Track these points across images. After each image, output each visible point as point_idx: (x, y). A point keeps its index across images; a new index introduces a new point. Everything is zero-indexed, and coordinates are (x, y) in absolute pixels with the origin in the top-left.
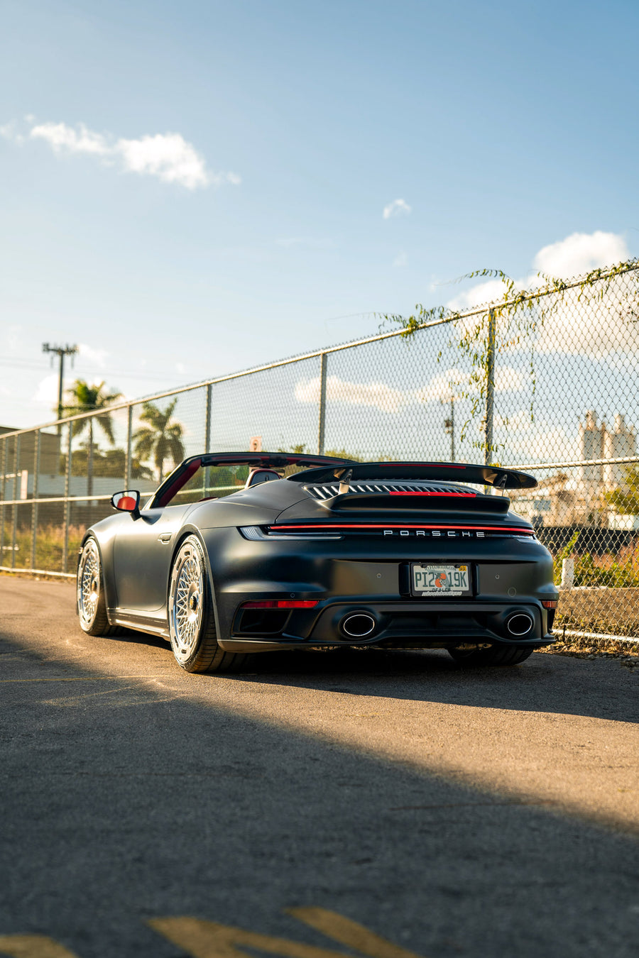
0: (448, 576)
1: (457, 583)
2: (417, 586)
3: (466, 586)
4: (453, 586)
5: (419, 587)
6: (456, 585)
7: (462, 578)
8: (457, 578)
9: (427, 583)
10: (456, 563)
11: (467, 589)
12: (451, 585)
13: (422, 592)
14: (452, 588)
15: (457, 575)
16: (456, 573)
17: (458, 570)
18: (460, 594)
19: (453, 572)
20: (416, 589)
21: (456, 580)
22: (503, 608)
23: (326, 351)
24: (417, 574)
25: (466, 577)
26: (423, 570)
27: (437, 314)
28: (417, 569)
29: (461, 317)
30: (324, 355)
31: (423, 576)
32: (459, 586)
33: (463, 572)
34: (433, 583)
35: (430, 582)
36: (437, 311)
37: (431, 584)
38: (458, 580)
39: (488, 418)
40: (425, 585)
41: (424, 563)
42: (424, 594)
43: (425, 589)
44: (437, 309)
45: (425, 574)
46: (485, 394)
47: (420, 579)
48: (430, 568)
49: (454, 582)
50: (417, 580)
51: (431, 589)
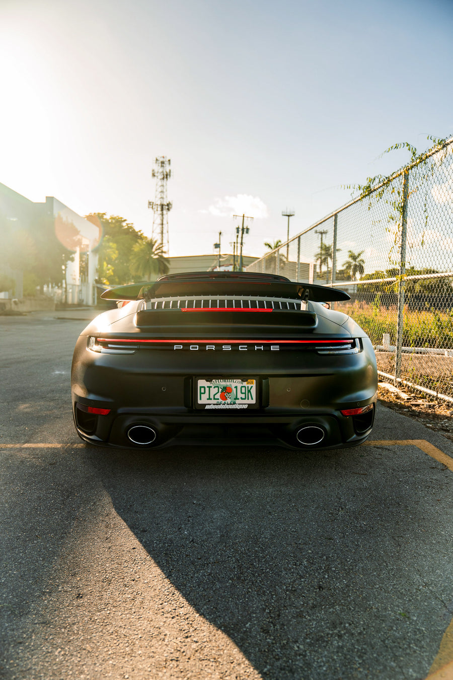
0: (234, 390)
1: (243, 396)
2: (201, 399)
3: (252, 399)
4: (238, 399)
5: (203, 400)
6: (242, 398)
7: (249, 391)
8: (243, 391)
9: (212, 397)
10: (244, 378)
11: (254, 402)
12: (236, 398)
13: (205, 405)
14: (237, 401)
15: (243, 389)
16: (242, 387)
17: (245, 384)
18: (245, 407)
19: (239, 386)
20: (200, 402)
21: (242, 393)
22: (294, 420)
24: (201, 387)
25: (254, 391)
26: (208, 384)
28: (202, 383)
31: (207, 389)
32: (245, 399)
33: (250, 386)
34: (218, 396)
35: (214, 395)
37: (216, 397)
38: (245, 393)
40: (209, 399)
41: (209, 378)
42: (207, 407)
43: (209, 402)
45: (209, 387)
47: (204, 393)
48: (216, 382)
49: (239, 395)
50: (201, 393)
51: (215, 402)
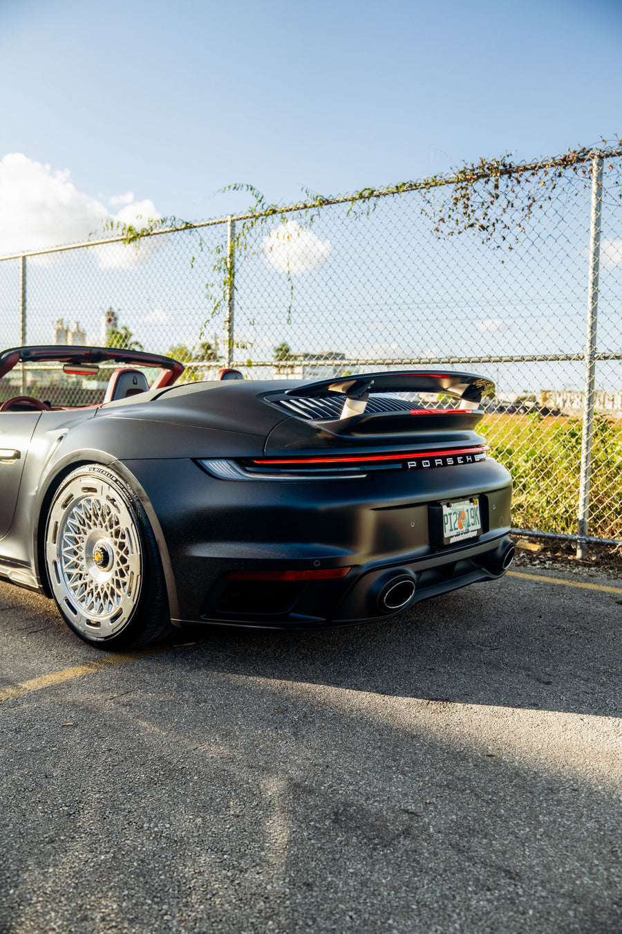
0: (467, 514)
2: (445, 532)
3: (479, 524)
4: (470, 526)
5: (447, 532)
7: (476, 514)
8: (473, 515)
9: (453, 526)
11: (479, 526)
13: (450, 538)
14: (470, 529)
15: (472, 511)
17: (472, 505)
18: (476, 533)
19: (469, 508)
20: (445, 535)
23: (26, 254)
24: (445, 515)
25: (479, 513)
26: (449, 510)
27: (169, 223)
29: (195, 227)
30: (24, 258)
31: (449, 517)
32: (474, 524)
33: (476, 507)
36: (168, 221)
38: (474, 517)
39: (230, 318)
40: (451, 529)
43: (452, 534)
44: (169, 218)
45: (450, 514)
46: (228, 297)
47: (447, 522)
48: (454, 506)
50: (445, 525)
